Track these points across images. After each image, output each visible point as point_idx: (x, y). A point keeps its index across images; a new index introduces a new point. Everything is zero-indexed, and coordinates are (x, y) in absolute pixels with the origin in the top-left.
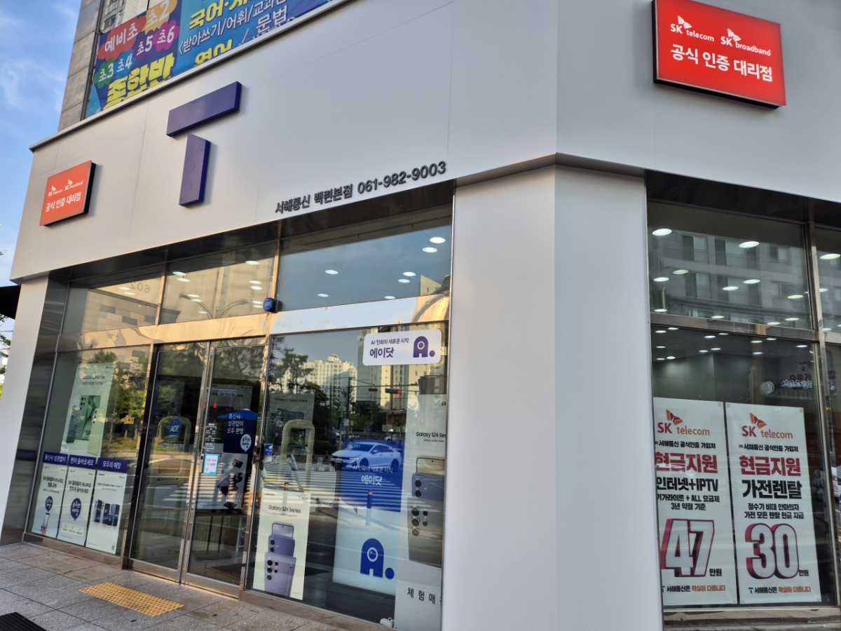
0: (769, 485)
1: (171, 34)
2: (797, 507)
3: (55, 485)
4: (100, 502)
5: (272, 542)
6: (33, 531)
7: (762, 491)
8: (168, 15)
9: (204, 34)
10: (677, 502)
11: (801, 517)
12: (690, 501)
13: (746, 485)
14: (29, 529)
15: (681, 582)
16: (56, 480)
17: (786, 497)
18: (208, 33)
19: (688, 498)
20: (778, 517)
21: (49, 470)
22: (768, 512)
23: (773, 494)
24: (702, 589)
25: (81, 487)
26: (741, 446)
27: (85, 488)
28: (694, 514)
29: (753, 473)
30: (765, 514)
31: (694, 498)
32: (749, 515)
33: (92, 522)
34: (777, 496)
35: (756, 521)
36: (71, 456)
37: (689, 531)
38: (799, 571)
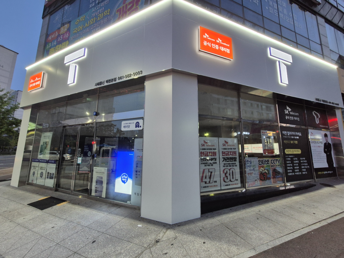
0: (229, 158)
1: (67, 35)
2: (235, 163)
3: (36, 168)
4: (48, 173)
5: (97, 182)
6: (29, 182)
7: (227, 160)
8: (66, 29)
9: (77, 35)
10: (206, 164)
11: (236, 166)
12: (209, 164)
13: (223, 159)
14: (28, 181)
15: (207, 185)
16: (36, 167)
17: (233, 161)
18: (78, 35)
19: (209, 163)
20: (231, 166)
21: (34, 164)
22: (229, 165)
23: (230, 161)
24: (212, 186)
25: (43, 168)
26: (222, 149)
27: (44, 168)
28: (211, 167)
29: (225, 156)
30: (228, 166)
31: (210, 163)
32: (224, 166)
33: (46, 178)
34: (231, 161)
35: (226, 168)
36: (40, 159)
37: (209, 172)
38: (236, 180)
